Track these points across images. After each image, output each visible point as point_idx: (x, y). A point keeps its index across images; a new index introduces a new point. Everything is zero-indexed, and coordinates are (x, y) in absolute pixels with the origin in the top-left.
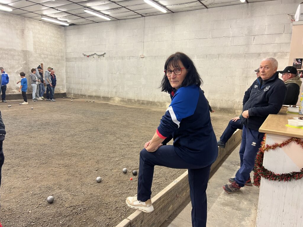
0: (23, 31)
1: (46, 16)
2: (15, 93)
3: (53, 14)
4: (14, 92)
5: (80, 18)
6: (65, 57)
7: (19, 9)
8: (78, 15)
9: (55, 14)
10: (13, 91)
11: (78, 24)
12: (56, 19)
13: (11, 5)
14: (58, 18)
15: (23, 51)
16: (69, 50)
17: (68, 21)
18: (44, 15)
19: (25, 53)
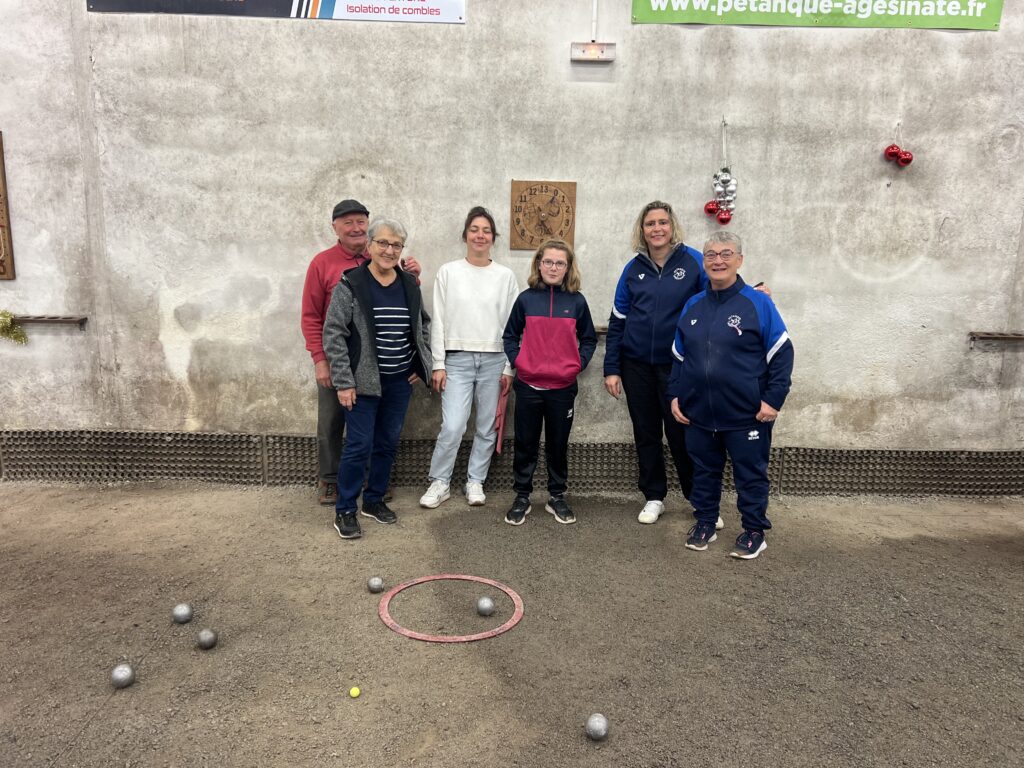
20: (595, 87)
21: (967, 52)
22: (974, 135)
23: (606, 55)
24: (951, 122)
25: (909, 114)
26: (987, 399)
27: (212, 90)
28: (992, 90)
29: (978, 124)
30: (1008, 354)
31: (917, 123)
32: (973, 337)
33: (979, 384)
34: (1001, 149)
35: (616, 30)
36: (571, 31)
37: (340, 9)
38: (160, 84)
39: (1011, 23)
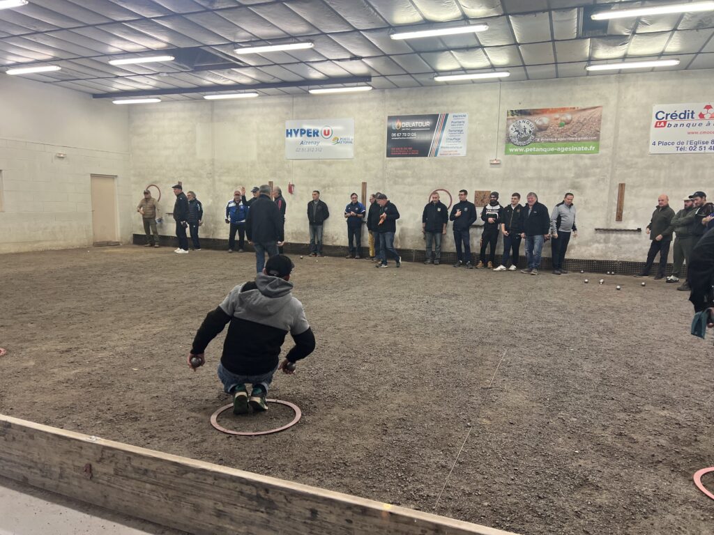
20: (496, 170)
21: (590, 158)
22: (593, 179)
23: (498, 162)
24: (587, 176)
25: (575, 174)
26: (601, 246)
27: (410, 172)
28: (598, 167)
29: (594, 176)
30: (607, 235)
31: (578, 176)
32: (596, 230)
33: (598, 242)
34: (601, 182)
35: (501, 157)
36: (491, 157)
37: (438, 155)
38: (399, 172)
39: (602, 151)
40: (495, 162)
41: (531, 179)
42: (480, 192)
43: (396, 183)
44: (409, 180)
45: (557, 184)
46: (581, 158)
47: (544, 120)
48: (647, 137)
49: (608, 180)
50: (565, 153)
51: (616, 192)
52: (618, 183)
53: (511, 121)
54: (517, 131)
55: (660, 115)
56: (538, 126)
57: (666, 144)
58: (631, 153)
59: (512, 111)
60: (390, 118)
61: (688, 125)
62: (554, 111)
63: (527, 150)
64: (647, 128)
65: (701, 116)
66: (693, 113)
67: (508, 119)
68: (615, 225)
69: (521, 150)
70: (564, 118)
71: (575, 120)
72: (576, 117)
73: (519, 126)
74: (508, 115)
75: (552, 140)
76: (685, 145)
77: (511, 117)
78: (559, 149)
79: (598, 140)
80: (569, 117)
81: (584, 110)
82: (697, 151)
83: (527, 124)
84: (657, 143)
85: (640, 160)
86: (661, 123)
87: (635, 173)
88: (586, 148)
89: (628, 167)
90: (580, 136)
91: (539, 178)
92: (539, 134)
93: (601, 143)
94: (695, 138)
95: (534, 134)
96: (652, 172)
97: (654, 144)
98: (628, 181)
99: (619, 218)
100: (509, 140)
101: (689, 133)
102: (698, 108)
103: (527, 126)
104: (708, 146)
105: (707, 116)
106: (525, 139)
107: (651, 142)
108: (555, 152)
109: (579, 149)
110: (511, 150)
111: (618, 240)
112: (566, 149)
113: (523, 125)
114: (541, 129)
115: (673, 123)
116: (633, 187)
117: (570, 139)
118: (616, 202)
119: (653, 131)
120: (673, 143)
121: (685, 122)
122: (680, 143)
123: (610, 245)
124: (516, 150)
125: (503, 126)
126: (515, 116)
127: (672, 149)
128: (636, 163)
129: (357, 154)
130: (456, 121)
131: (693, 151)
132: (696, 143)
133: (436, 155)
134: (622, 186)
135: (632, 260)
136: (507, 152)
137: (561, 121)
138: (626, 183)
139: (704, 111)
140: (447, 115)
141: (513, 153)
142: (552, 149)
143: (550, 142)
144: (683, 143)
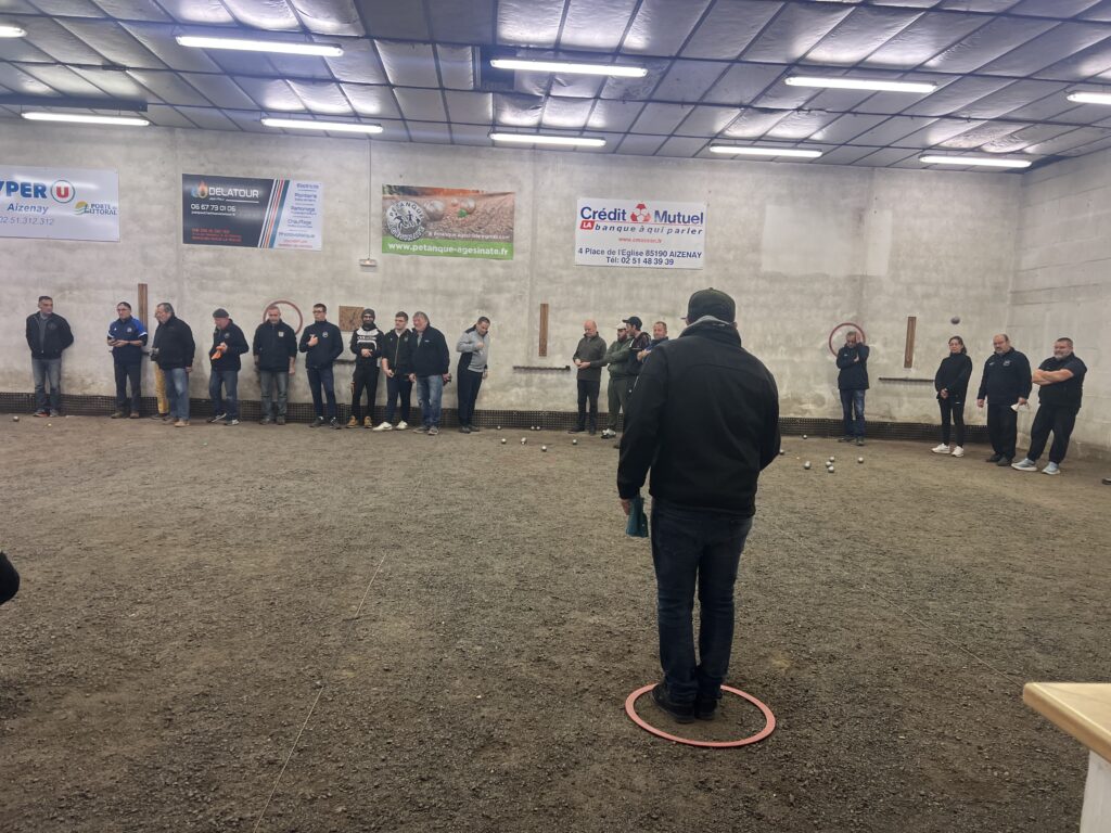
0: (859, 215)
1: (937, 149)
2: (807, 416)
3: (959, 136)
4: (806, 411)
5: (1069, 128)
6: (1010, 288)
7: (844, 144)
8: (1057, 119)
9: (966, 134)
10: (804, 407)
11: (1073, 152)
12: (977, 151)
13: (818, 136)
14: (984, 147)
15: (852, 279)
16: (1030, 260)
17: (1030, 150)
18: (930, 148)
19: (860, 284)
20: (370, 275)
21: (504, 267)
22: (508, 295)
23: (373, 264)
24: (500, 291)
25: (484, 287)
26: (521, 391)
27: (228, 271)
28: (513, 280)
29: (509, 292)
30: (528, 375)
31: (487, 290)
32: (515, 368)
33: (518, 385)
34: (518, 300)
35: (376, 255)
36: (360, 254)
37: (276, 245)
38: (209, 269)
39: (517, 257)
40: (368, 263)
41: (423, 292)
42: (347, 309)
43: (202, 287)
44: (227, 284)
45: (460, 301)
46: (491, 265)
47: (438, 205)
48: (572, 240)
49: (527, 299)
50: (469, 255)
51: (538, 315)
52: (540, 303)
53: (388, 202)
54: (399, 218)
55: (587, 213)
56: (428, 213)
57: (595, 252)
58: (555, 262)
59: (390, 187)
60: (187, 178)
61: (619, 229)
62: (451, 193)
63: (415, 248)
64: (570, 229)
65: (634, 218)
66: (624, 213)
67: (384, 199)
68: (538, 362)
69: (407, 247)
70: (464, 205)
71: (480, 209)
72: (482, 205)
73: (401, 211)
74: (384, 192)
75: (449, 235)
76: (616, 255)
77: (388, 195)
78: (460, 250)
79: (511, 240)
80: (472, 204)
81: (491, 195)
82: (631, 264)
83: (413, 209)
84: (584, 250)
85: (564, 273)
86: (588, 224)
87: (560, 290)
88: (496, 251)
89: (551, 281)
90: (489, 234)
91: (435, 292)
92: (431, 225)
93: (515, 245)
94: (629, 247)
95: (424, 225)
96: (579, 289)
97: (581, 251)
98: (552, 301)
99: (543, 352)
100: (387, 231)
101: (621, 239)
102: (630, 207)
103: (413, 212)
104: (642, 258)
105: (640, 219)
106: (412, 231)
107: (577, 249)
108: (455, 254)
109: (488, 252)
110: (391, 246)
111: (543, 381)
112: (470, 251)
113: (407, 209)
114: (434, 218)
115: (602, 224)
116: (558, 309)
117: (474, 236)
118: (538, 329)
119: (579, 233)
120: (603, 252)
121: (616, 224)
122: (611, 252)
123: (534, 389)
124: (399, 247)
125: (377, 209)
126: (395, 196)
127: (601, 260)
128: (561, 277)
129: (125, 234)
130: (304, 193)
131: (625, 264)
132: (630, 254)
133: (271, 246)
134: (544, 307)
135: (561, 410)
136: (385, 250)
137: (462, 208)
138: (549, 303)
139: (637, 212)
140: (287, 183)
141: (396, 251)
142: (451, 249)
143: (446, 238)
144: (614, 253)
